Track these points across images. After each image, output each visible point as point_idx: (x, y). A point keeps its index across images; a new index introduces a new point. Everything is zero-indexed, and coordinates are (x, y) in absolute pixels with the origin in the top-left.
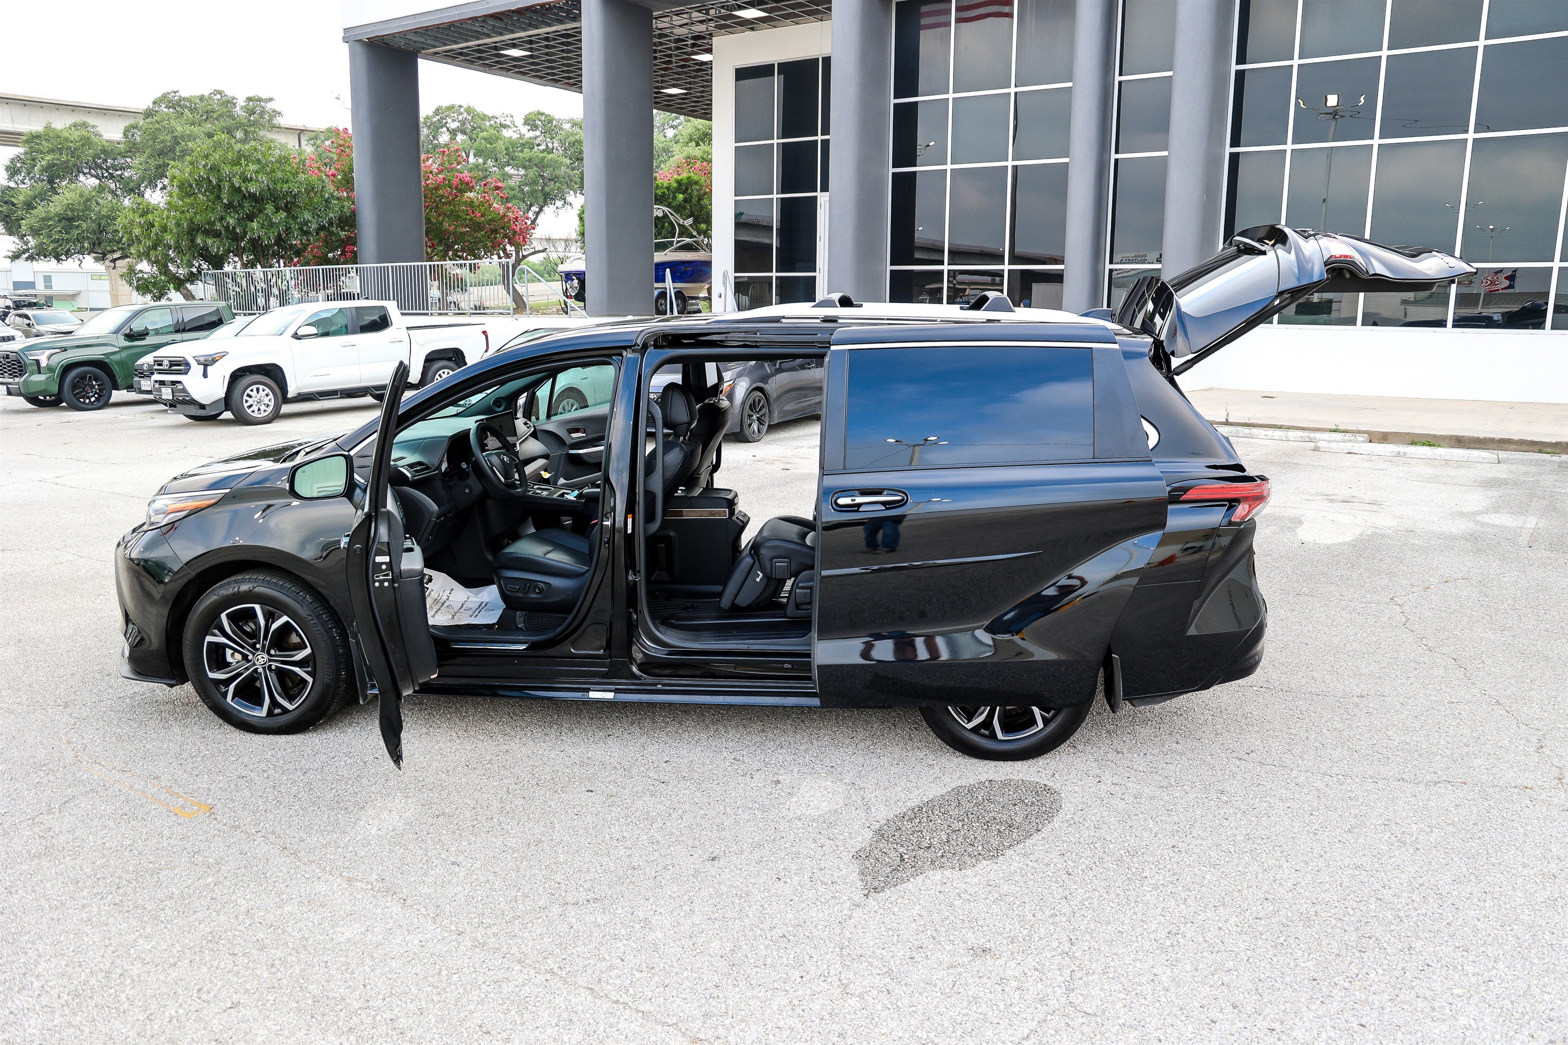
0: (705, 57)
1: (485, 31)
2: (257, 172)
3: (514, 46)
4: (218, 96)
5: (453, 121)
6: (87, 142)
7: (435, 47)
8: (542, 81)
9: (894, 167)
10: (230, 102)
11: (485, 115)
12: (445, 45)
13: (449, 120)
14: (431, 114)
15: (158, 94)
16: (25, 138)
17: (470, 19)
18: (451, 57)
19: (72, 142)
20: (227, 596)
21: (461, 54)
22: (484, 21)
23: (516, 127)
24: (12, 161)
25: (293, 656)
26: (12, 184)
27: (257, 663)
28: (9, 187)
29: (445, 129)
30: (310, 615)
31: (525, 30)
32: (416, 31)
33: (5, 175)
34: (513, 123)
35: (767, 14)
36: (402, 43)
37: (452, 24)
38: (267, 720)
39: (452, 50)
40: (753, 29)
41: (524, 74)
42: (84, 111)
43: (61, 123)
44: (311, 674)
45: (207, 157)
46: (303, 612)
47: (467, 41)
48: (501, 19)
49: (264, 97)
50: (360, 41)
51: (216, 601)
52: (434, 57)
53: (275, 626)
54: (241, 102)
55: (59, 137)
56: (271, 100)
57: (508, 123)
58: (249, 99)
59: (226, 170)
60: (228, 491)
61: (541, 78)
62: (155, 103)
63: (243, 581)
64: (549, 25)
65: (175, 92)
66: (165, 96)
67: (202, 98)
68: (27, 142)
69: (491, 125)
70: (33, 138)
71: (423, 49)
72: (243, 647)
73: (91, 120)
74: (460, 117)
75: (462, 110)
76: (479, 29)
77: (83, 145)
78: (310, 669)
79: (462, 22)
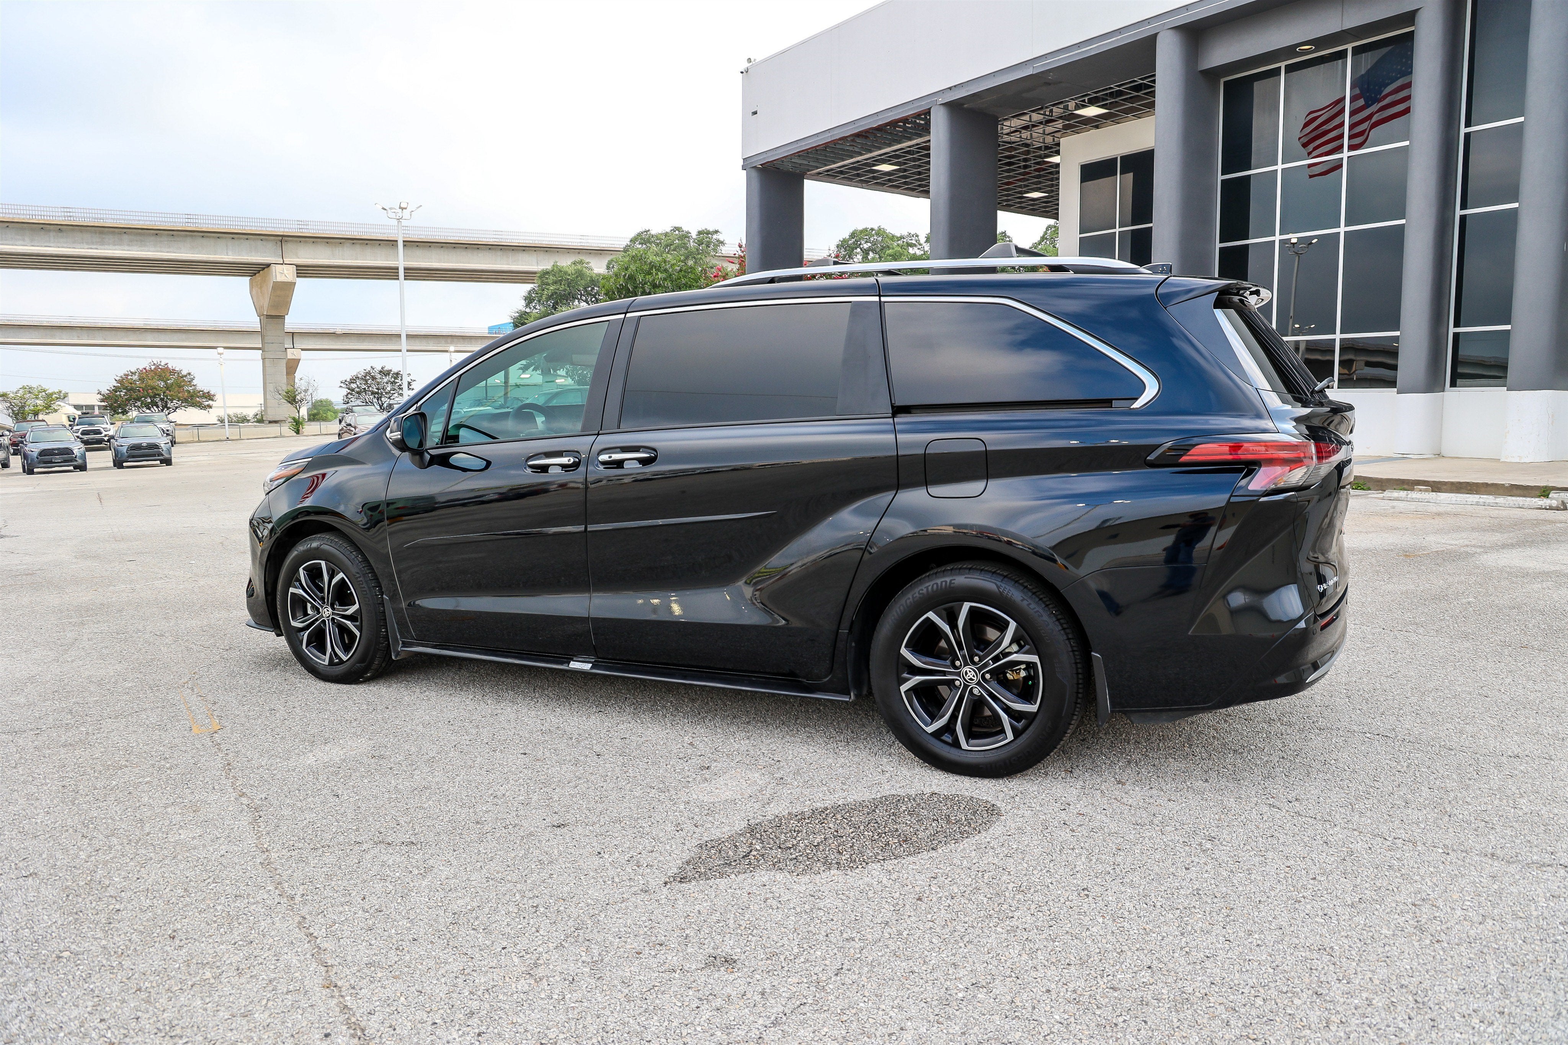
0: (1056, 159)
1: (857, 150)
2: (665, 279)
3: (883, 162)
4: (677, 232)
5: (866, 242)
6: (580, 274)
7: (818, 168)
8: (914, 193)
9: (1220, 242)
10: (686, 236)
11: (893, 236)
12: (826, 165)
13: (863, 242)
14: (848, 237)
15: (632, 234)
16: (538, 275)
17: (841, 139)
18: (832, 176)
19: (569, 275)
20: (304, 551)
21: (841, 172)
22: (853, 141)
23: (920, 245)
24: (529, 292)
25: (347, 610)
26: (528, 310)
27: (324, 615)
28: (526, 312)
29: (859, 250)
30: (358, 573)
31: (890, 145)
32: (799, 155)
33: (523, 303)
34: (918, 241)
35: (1107, 111)
36: (788, 167)
37: (826, 145)
38: (329, 669)
39: (832, 170)
40: (1097, 127)
41: (897, 187)
42: (586, 253)
43: (566, 262)
44: (360, 629)
45: (627, 269)
46: (354, 570)
47: (843, 160)
48: (866, 137)
49: (711, 230)
50: (755, 167)
51: (296, 556)
52: (818, 177)
53: (334, 581)
54: (694, 235)
55: (561, 271)
56: (717, 232)
57: (914, 242)
58: (700, 233)
59: (640, 278)
60: (310, 459)
61: (913, 190)
62: (631, 241)
63: (314, 539)
64: (910, 139)
65: (647, 231)
66: (639, 234)
67: (666, 234)
68: (540, 277)
69: (898, 245)
70: (546, 273)
71: (809, 171)
72: (315, 600)
73: (586, 259)
74: (872, 239)
75: (874, 232)
76: (851, 148)
77: (577, 277)
78: (358, 623)
79: (835, 142)
